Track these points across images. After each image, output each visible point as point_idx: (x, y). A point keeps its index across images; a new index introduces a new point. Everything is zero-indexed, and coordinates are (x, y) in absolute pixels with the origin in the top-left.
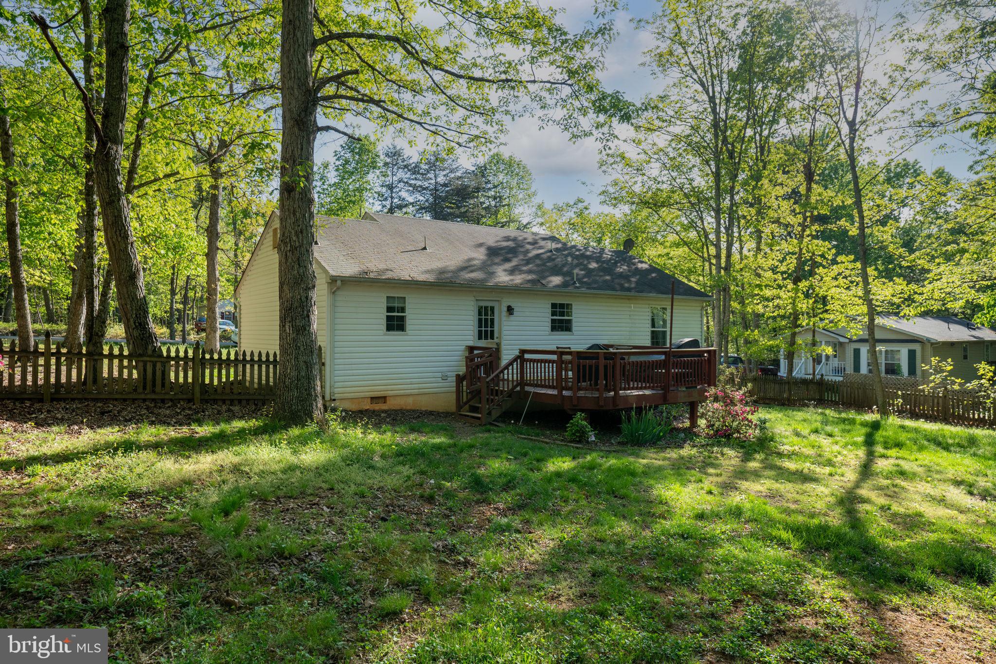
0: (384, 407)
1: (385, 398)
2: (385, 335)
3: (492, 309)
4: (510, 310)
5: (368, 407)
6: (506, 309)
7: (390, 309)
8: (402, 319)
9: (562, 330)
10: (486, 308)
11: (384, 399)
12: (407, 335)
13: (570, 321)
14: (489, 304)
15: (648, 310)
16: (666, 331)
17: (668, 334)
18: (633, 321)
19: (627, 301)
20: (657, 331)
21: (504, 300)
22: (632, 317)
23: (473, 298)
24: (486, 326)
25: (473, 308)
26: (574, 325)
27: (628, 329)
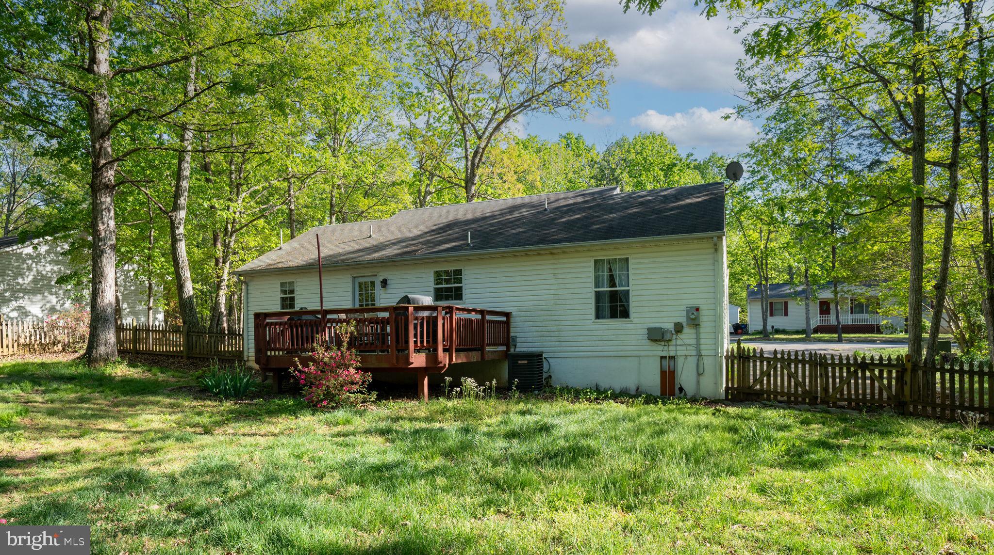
3: (372, 283)
4: (385, 282)
6: (381, 282)
7: (282, 292)
8: (293, 298)
9: (452, 298)
10: (367, 283)
14: (369, 279)
15: (589, 264)
16: (628, 291)
17: (631, 294)
18: (560, 281)
19: (550, 257)
20: (616, 291)
21: (381, 274)
22: (560, 276)
23: (349, 276)
24: (367, 301)
25: (350, 285)
26: (464, 292)
27: (552, 292)
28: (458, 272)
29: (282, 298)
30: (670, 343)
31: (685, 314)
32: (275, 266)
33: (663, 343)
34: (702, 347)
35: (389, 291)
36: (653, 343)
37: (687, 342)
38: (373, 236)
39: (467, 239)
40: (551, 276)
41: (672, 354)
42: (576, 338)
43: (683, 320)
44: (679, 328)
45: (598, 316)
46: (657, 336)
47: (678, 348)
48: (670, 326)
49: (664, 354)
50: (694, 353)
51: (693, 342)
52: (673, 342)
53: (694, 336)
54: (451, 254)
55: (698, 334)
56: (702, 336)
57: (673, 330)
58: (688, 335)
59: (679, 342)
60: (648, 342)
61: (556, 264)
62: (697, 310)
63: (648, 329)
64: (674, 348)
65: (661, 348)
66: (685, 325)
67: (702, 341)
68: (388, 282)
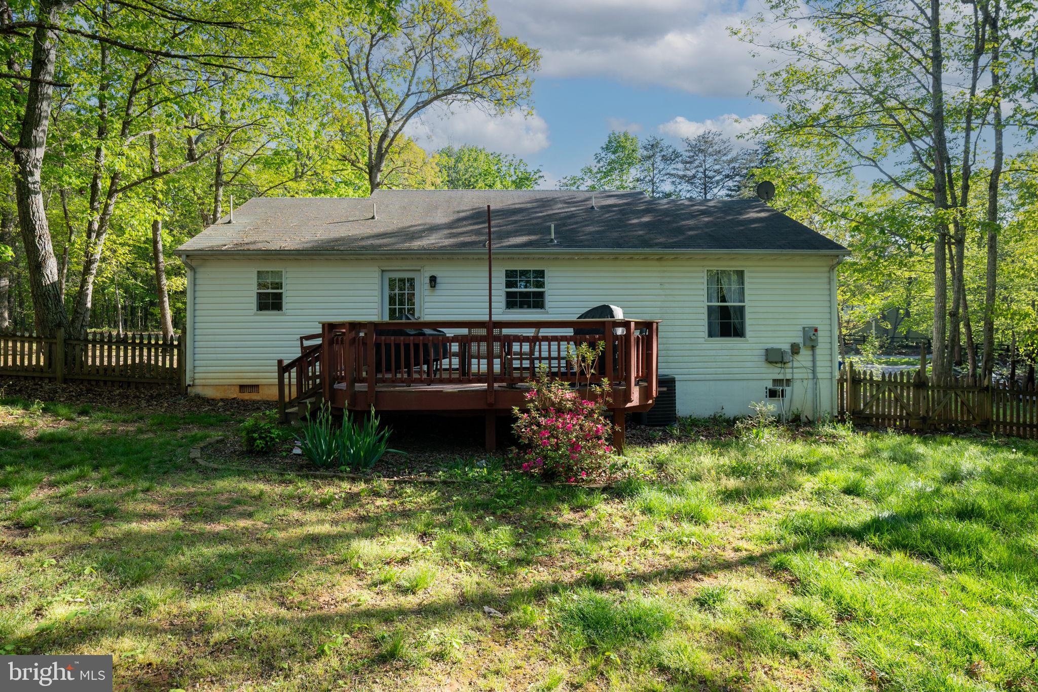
0: (255, 396)
1: (257, 386)
2: (255, 315)
3: (411, 281)
4: (433, 280)
5: (235, 396)
6: (427, 281)
7: (260, 285)
8: (279, 296)
9: (529, 307)
10: (402, 281)
11: (255, 387)
12: (284, 315)
13: (541, 295)
14: (406, 275)
15: (701, 275)
16: (743, 307)
17: (747, 311)
18: (668, 292)
19: (656, 263)
20: (727, 307)
21: (426, 268)
22: (667, 286)
23: (377, 269)
24: (401, 303)
25: (377, 281)
26: (548, 299)
27: (659, 304)
28: (541, 273)
29: (259, 294)
30: (786, 365)
31: (801, 334)
32: (246, 247)
33: (779, 365)
34: (818, 369)
35: (438, 292)
36: (770, 365)
37: (804, 364)
38: (376, 218)
39: (550, 234)
40: (658, 286)
41: (789, 377)
42: (686, 359)
43: (799, 340)
44: (795, 349)
45: (711, 335)
46: (774, 357)
47: (795, 370)
48: (786, 347)
49: (780, 377)
50: (811, 376)
51: (810, 364)
52: (790, 365)
53: (810, 358)
54: (530, 250)
55: (814, 355)
56: (818, 358)
57: (790, 351)
58: (804, 357)
59: (796, 364)
60: (765, 365)
61: (664, 271)
62: (816, 330)
63: (767, 350)
64: (790, 371)
65: (778, 370)
66: (801, 345)
67: (818, 364)
68: (438, 280)
